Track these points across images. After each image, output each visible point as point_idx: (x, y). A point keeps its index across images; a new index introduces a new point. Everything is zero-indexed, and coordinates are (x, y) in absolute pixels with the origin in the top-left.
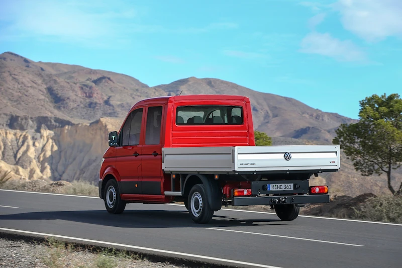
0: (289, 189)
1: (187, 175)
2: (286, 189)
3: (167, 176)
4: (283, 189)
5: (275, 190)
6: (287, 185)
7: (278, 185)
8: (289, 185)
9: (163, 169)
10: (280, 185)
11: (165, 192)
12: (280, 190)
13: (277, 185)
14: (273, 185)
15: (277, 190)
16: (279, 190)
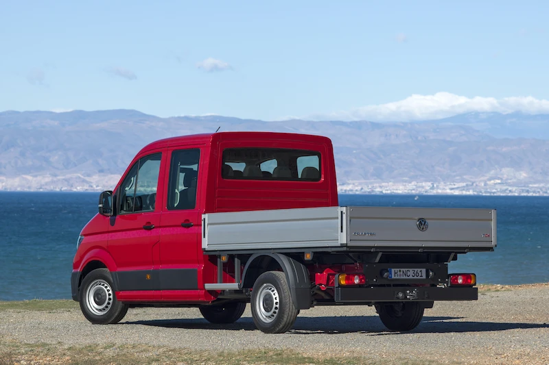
0: (419, 277)
1: (250, 255)
2: (415, 277)
3: (212, 257)
4: (411, 277)
5: (398, 277)
6: (416, 270)
7: (404, 270)
8: (419, 270)
9: (203, 247)
10: (407, 270)
11: (206, 284)
12: (407, 277)
13: (402, 270)
14: (396, 270)
15: (402, 277)
16: (404, 277)
